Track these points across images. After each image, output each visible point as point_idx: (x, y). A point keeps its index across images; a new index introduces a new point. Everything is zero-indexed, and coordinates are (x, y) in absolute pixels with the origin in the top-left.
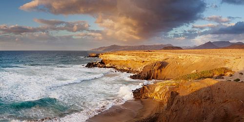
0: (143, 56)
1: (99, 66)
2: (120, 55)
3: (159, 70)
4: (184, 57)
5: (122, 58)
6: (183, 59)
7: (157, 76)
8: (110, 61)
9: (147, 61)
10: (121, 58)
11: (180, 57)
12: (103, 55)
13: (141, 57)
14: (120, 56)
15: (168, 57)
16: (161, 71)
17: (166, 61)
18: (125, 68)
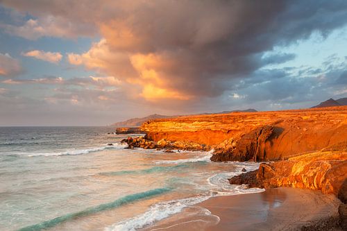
0: (228, 121)
1: (145, 145)
2: (184, 121)
3: (269, 143)
4: (314, 117)
5: (188, 128)
6: (313, 121)
7: (265, 154)
8: (165, 134)
9: (235, 130)
10: (185, 127)
11: (305, 118)
12: (150, 125)
13: (225, 123)
14: (184, 124)
15: (280, 119)
16: (272, 144)
17: (278, 125)
18: (195, 145)
